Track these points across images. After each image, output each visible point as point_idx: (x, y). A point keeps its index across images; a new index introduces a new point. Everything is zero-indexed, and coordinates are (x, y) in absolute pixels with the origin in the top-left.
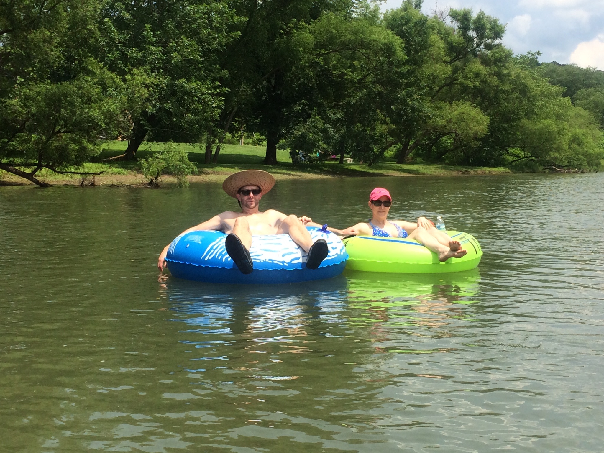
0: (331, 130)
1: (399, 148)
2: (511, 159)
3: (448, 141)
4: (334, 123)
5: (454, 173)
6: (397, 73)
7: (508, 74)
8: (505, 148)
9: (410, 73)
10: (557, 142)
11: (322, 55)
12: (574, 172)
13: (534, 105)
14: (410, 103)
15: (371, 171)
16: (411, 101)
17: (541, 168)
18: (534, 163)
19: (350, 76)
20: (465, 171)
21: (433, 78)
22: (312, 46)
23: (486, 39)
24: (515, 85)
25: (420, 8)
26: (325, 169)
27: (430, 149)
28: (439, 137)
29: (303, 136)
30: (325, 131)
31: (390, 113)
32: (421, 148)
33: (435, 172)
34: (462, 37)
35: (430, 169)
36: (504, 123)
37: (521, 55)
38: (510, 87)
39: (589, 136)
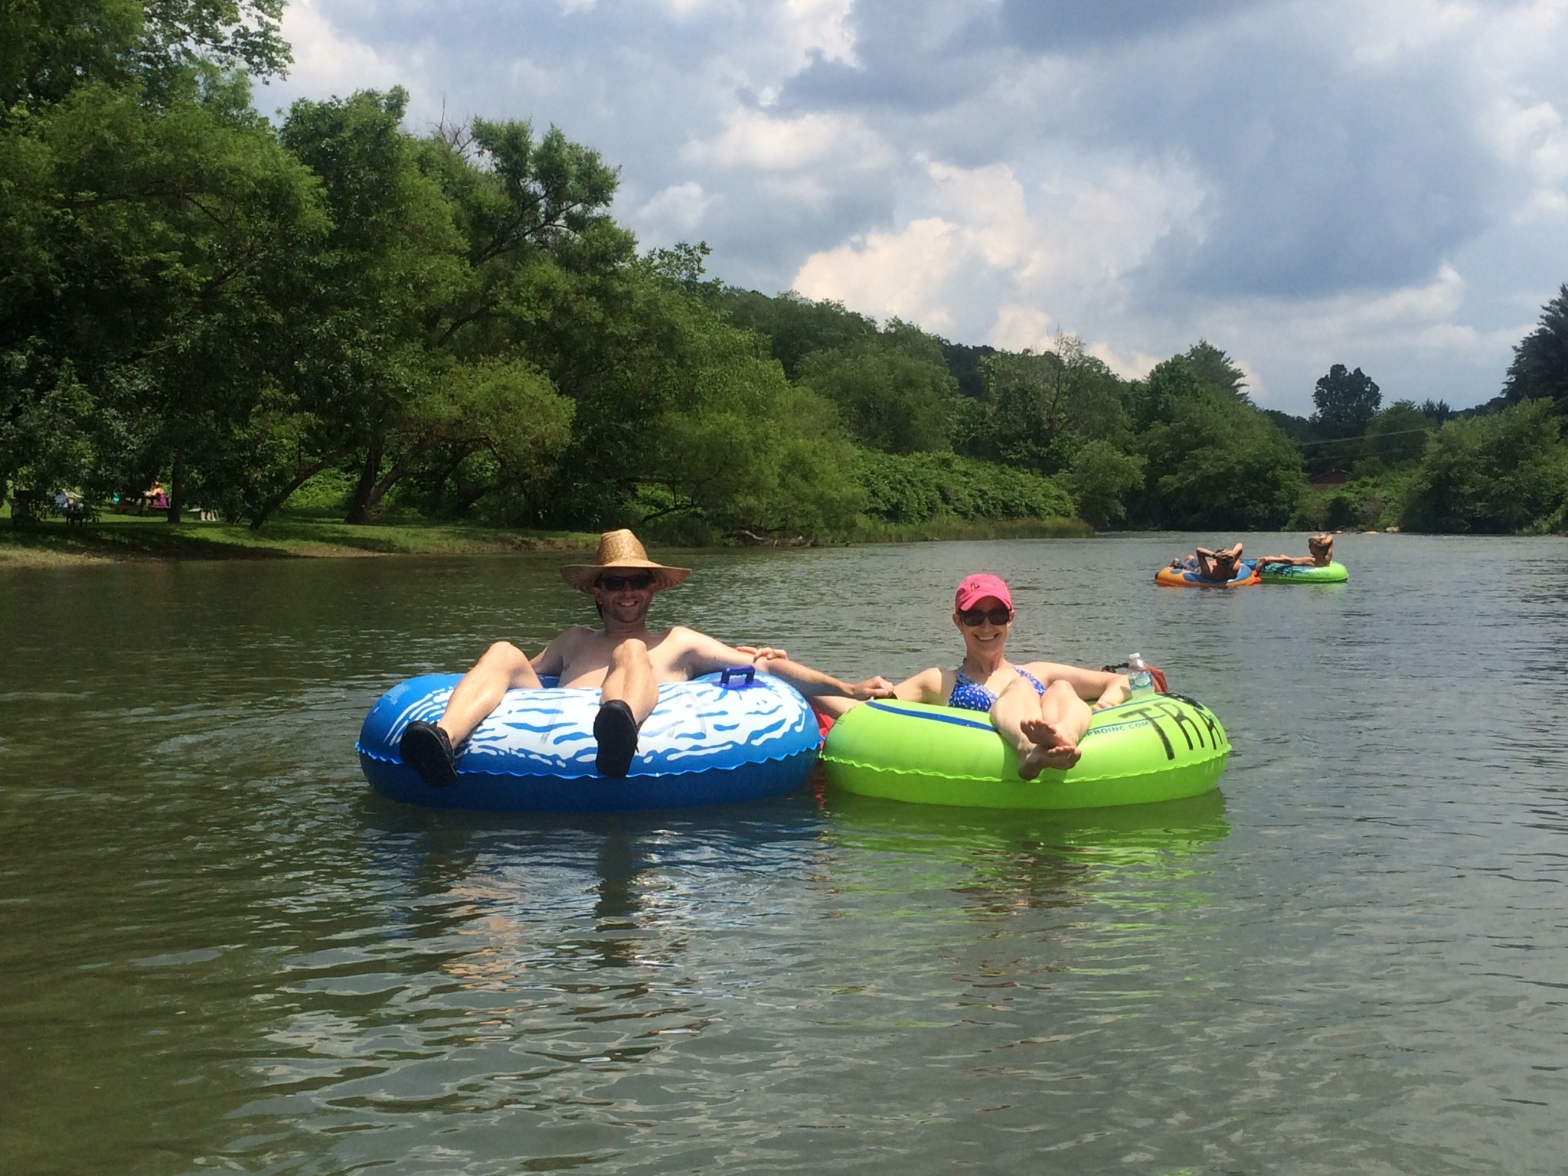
0: (120, 426)
1: (356, 484)
2: (644, 511)
3: (482, 464)
4: (129, 405)
5: (492, 548)
6: (310, 267)
7: (628, 295)
8: (628, 483)
9: (348, 270)
10: (752, 470)
11: (81, 205)
12: (794, 545)
13: (696, 377)
14: (349, 352)
15: (250, 544)
16: (352, 347)
17: (717, 534)
18: (699, 522)
19: (177, 271)
20: (523, 542)
22: (43, 177)
23: (570, 203)
24: (646, 325)
25: (400, 115)
27: (440, 486)
30: (98, 427)
31: (293, 380)
32: (418, 484)
33: (439, 545)
34: (507, 195)
35: (427, 538)
36: (623, 421)
37: (662, 251)
38: (635, 329)
39: (829, 456)
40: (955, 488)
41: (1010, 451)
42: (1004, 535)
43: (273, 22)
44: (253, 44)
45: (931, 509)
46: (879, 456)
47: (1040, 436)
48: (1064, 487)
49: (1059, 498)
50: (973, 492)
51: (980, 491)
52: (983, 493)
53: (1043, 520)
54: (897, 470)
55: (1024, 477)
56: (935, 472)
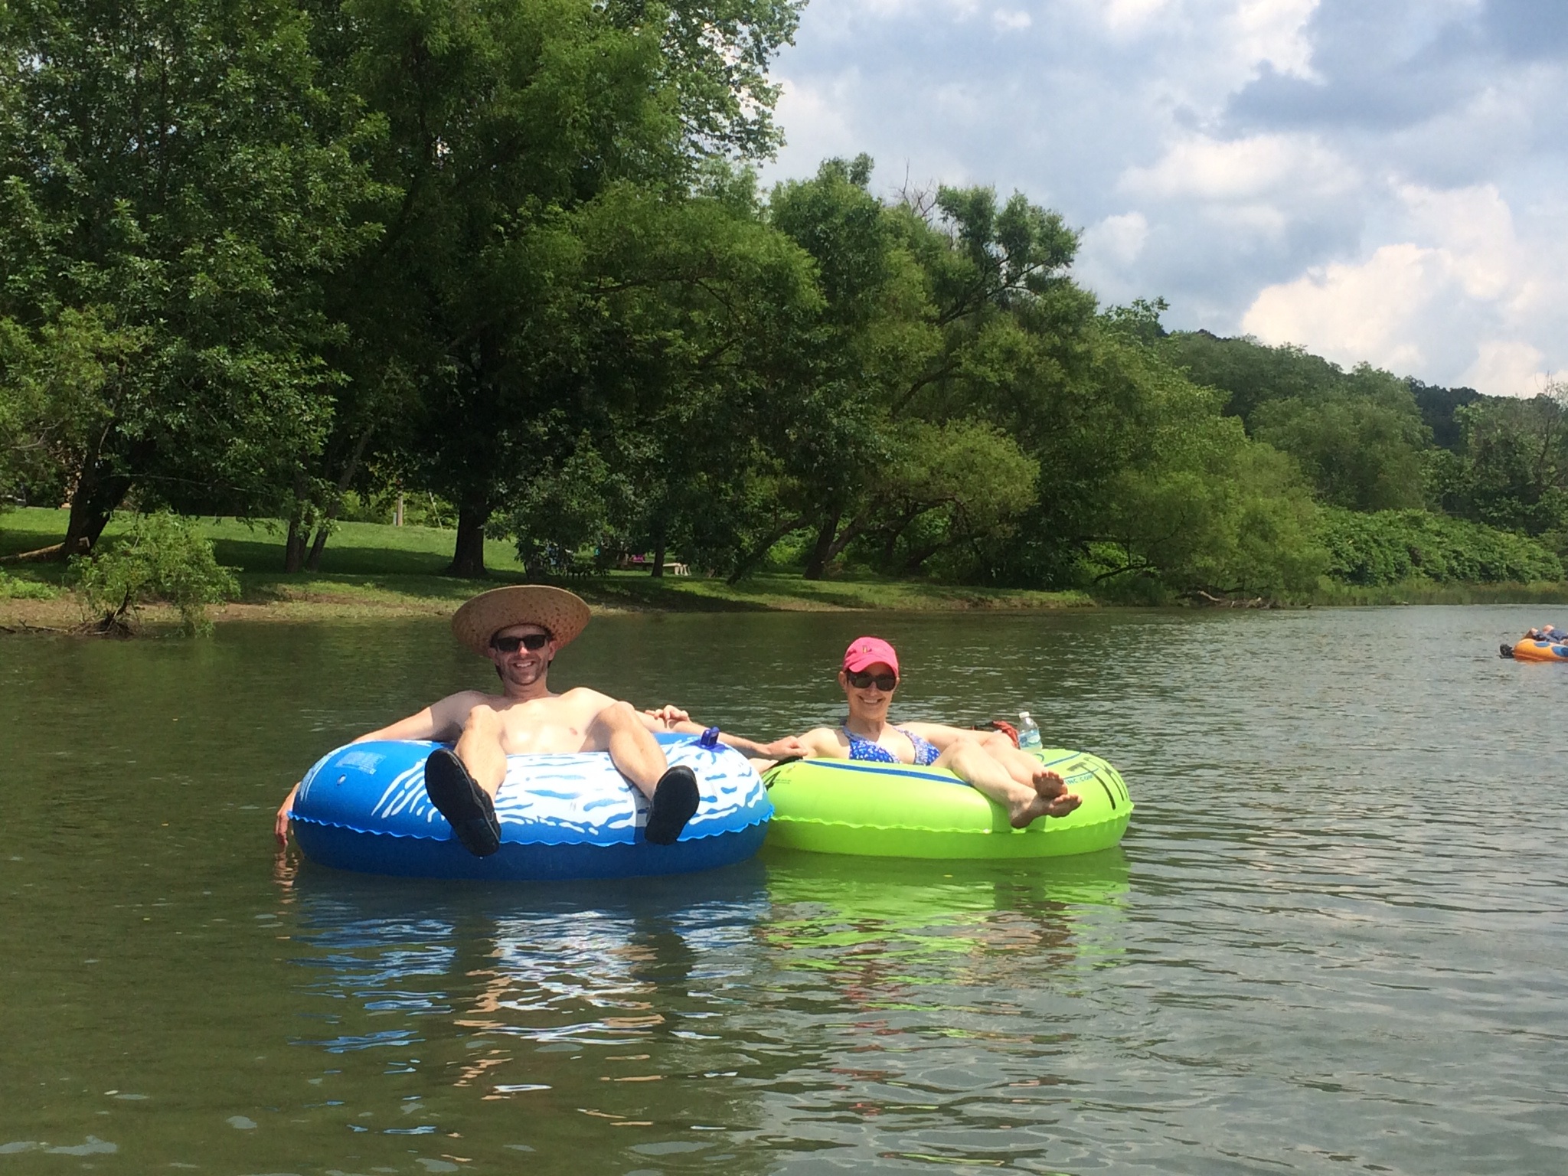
0: (628, 490)
1: (811, 540)
2: (1095, 570)
3: (936, 522)
4: (639, 472)
5: (953, 605)
6: (801, 343)
7: (1088, 355)
8: (1080, 542)
9: (836, 344)
10: (1210, 529)
11: (606, 291)
12: (1252, 606)
13: (1152, 435)
14: (835, 421)
15: (733, 598)
16: (838, 416)
17: (1171, 595)
18: (1153, 582)
19: (680, 347)
20: (980, 599)
21: (895, 359)
22: (578, 266)
23: (1032, 265)
24: (1104, 383)
25: (865, 181)
26: (613, 590)
27: (891, 543)
28: (912, 511)
29: (553, 503)
30: (610, 491)
31: (781, 446)
32: (868, 540)
33: (902, 602)
34: (971, 259)
35: (890, 594)
36: (1077, 479)
37: (1119, 308)
38: (1092, 387)
39: (1290, 515)
40: (1426, 548)
41: (1491, 509)
42: (1481, 599)
43: (768, 110)
44: (749, 132)
45: (1401, 570)
46: (1343, 514)
47: (1525, 490)
48: (1553, 549)
49: (1546, 560)
50: (1447, 553)
51: (1454, 551)
52: (1458, 555)
53: (1526, 584)
54: (1362, 530)
55: (1508, 538)
56: (1404, 531)
